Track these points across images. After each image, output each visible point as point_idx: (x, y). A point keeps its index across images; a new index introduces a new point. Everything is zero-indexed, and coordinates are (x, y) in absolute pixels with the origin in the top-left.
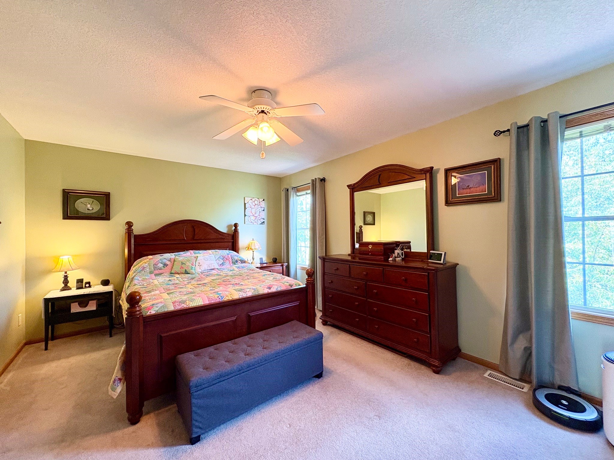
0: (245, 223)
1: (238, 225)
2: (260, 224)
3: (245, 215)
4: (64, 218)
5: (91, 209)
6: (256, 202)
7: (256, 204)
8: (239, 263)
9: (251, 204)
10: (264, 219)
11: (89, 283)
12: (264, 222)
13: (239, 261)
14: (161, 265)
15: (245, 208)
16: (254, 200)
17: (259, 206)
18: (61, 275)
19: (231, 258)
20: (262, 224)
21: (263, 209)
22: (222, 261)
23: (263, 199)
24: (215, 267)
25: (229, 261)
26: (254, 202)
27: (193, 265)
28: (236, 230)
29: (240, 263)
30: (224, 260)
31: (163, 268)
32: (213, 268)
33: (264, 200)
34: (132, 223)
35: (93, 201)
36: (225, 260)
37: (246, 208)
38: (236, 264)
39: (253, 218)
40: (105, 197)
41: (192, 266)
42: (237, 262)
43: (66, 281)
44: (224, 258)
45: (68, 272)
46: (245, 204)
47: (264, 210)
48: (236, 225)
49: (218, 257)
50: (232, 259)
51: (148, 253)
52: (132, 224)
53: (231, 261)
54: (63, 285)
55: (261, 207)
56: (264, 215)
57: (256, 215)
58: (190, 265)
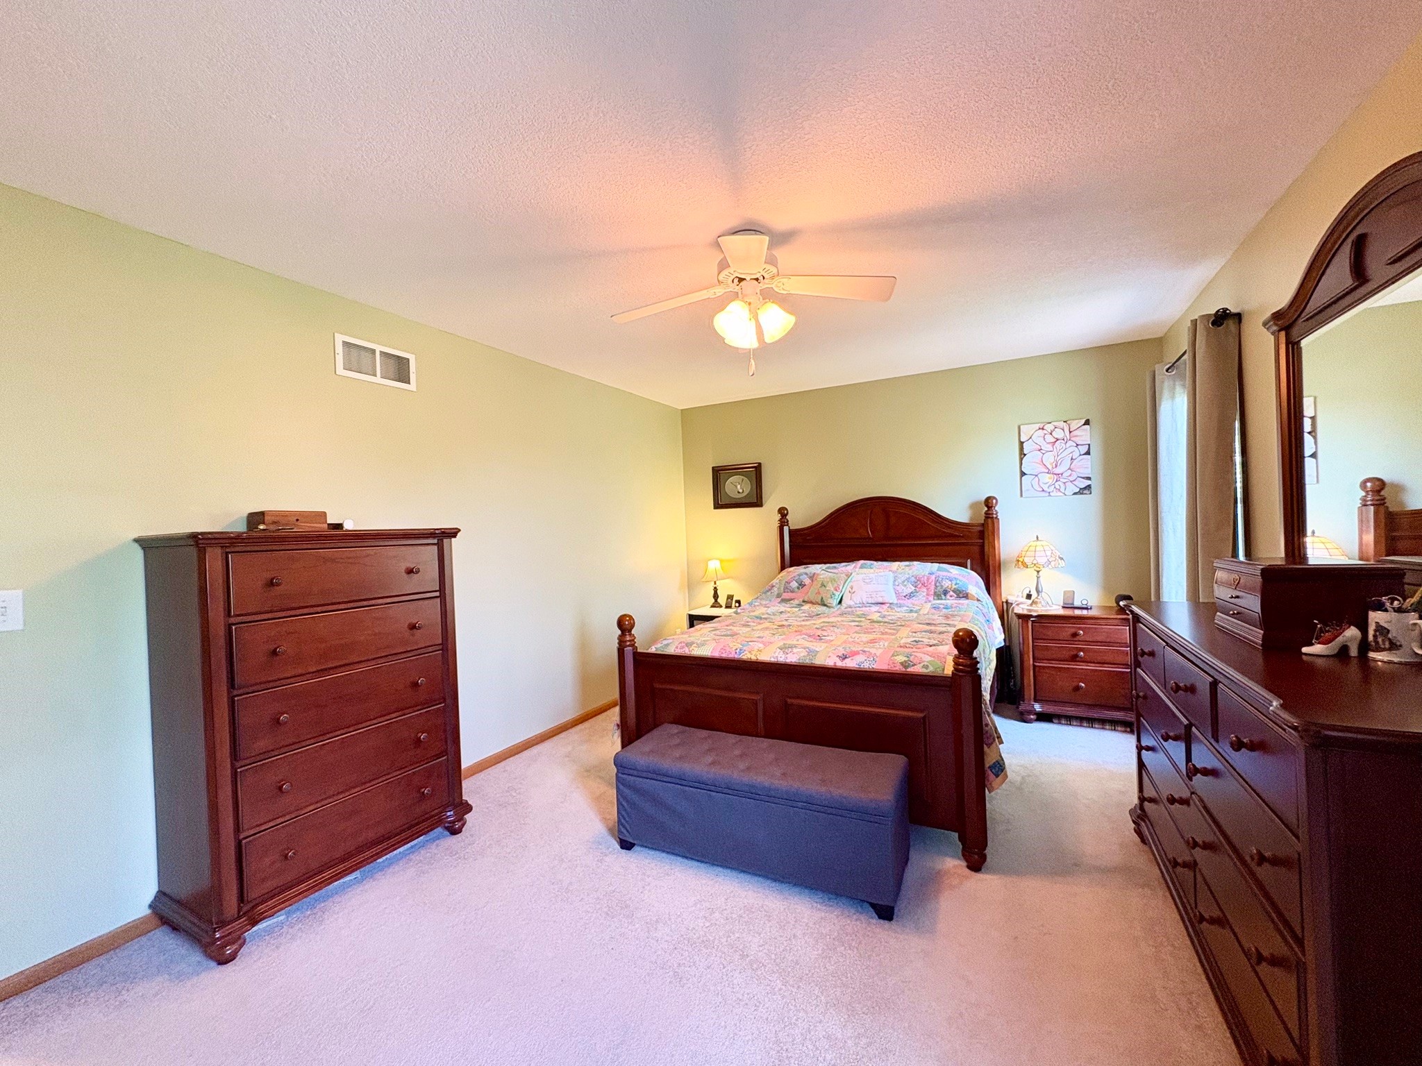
0: (1021, 496)
1: (994, 501)
2: (1075, 494)
3: (1023, 474)
4: (716, 507)
5: (741, 491)
6: (1058, 434)
7: (1058, 440)
8: (951, 596)
9: (1040, 441)
10: (1089, 478)
11: (738, 602)
12: (1089, 487)
13: (951, 593)
14: (794, 585)
15: (1022, 455)
16: (1049, 427)
17: (1070, 443)
18: (712, 585)
19: (933, 583)
20: (1081, 491)
21: (1085, 449)
22: (912, 587)
23: (1083, 421)
24: (885, 598)
25: (927, 589)
26: (1051, 434)
27: (836, 590)
28: (989, 514)
29: (953, 598)
30: (916, 587)
31: (796, 590)
32: (880, 600)
33: (1087, 423)
34: (787, 510)
35: (743, 480)
36: (919, 586)
37: (1025, 455)
38: (942, 599)
39: (1047, 478)
40: (754, 472)
41: (835, 592)
42: (945, 594)
43: (716, 596)
44: (919, 582)
45: (717, 582)
46: (1021, 443)
47: (1088, 453)
48: (989, 503)
49: (903, 579)
50: (935, 584)
51: (805, 561)
52: (786, 512)
53: (933, 591)
54: (713, 601)
55: (1077, 445)
56: (1089, 466)
57: (1058, 471)
58: (832, 589)
